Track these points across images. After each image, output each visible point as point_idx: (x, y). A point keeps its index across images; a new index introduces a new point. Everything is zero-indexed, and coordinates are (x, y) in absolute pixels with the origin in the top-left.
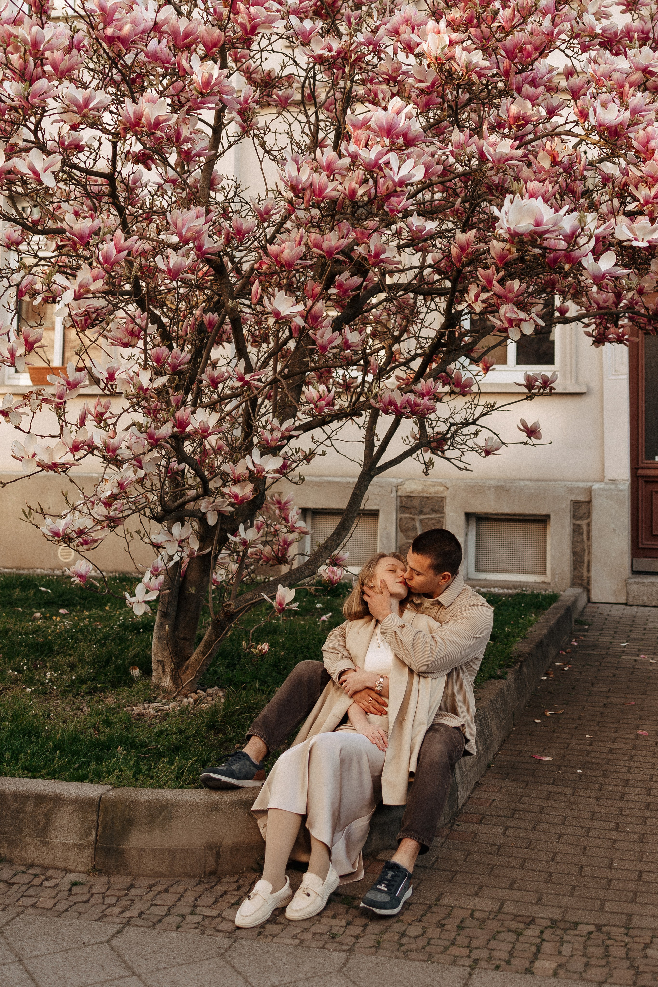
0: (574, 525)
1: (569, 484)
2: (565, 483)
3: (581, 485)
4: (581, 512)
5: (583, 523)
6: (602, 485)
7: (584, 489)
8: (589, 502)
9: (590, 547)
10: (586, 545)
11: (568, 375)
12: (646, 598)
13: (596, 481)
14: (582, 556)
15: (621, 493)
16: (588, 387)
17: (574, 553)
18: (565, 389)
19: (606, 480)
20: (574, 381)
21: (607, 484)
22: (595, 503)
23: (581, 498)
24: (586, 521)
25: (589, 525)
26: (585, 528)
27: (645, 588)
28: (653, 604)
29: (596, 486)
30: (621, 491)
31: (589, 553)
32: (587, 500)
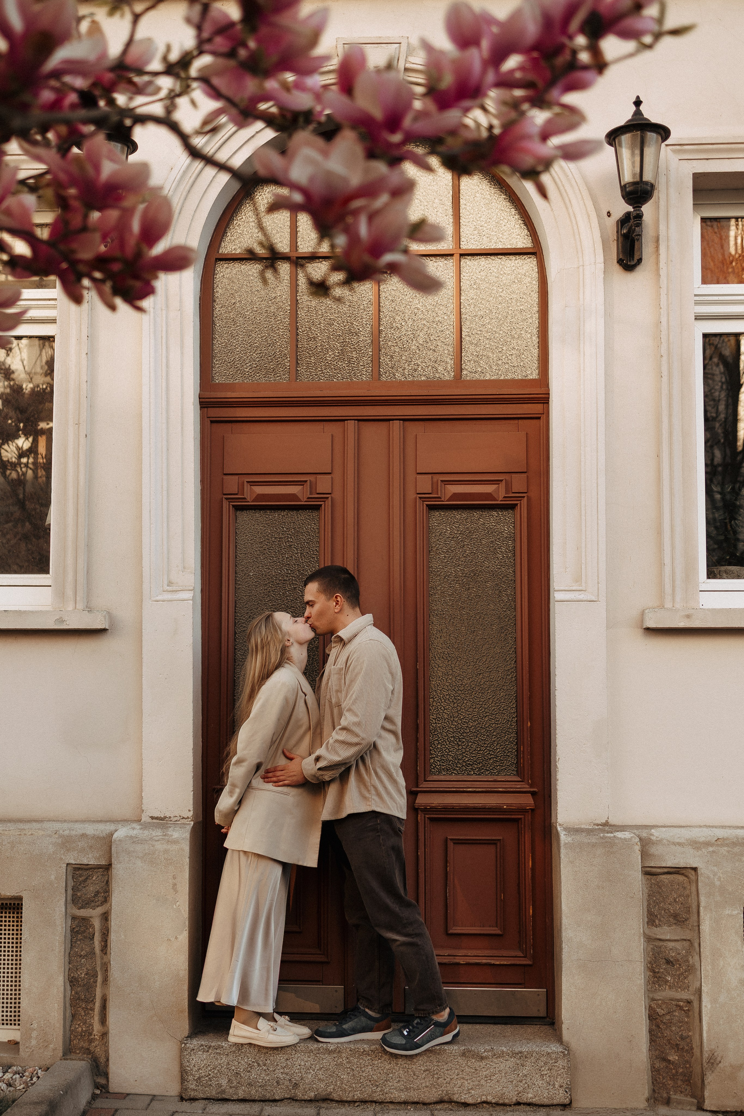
0: (74, 918)
1: (65, 829)
2: (57, 826)
3: (90, 829)
4: (91, 889)
5: (94, 914)
6: (135, 830)
7: (95, 838)
8: (108, 867)
9: (106, 968)
10: (99, 963)
11: (70, 592)
12: (224, 1082)
13: (125, 821)
14: (90, 988)
15: (175, 847)
16: (110, 616)
17: (72, 981)
18: (61, 621)
19: (145, 818)
20: (80, 606)
21: (145, 826)
22: (119, 870)
23: (90, 859)
24: (100, 910)
25: (106, 917)
26: (97, 923)
27: (224, 1059)
28: (241, 1094)
29: (121, 833)
30: (175, 842)
31: (105, 980)
32: (103, 862)
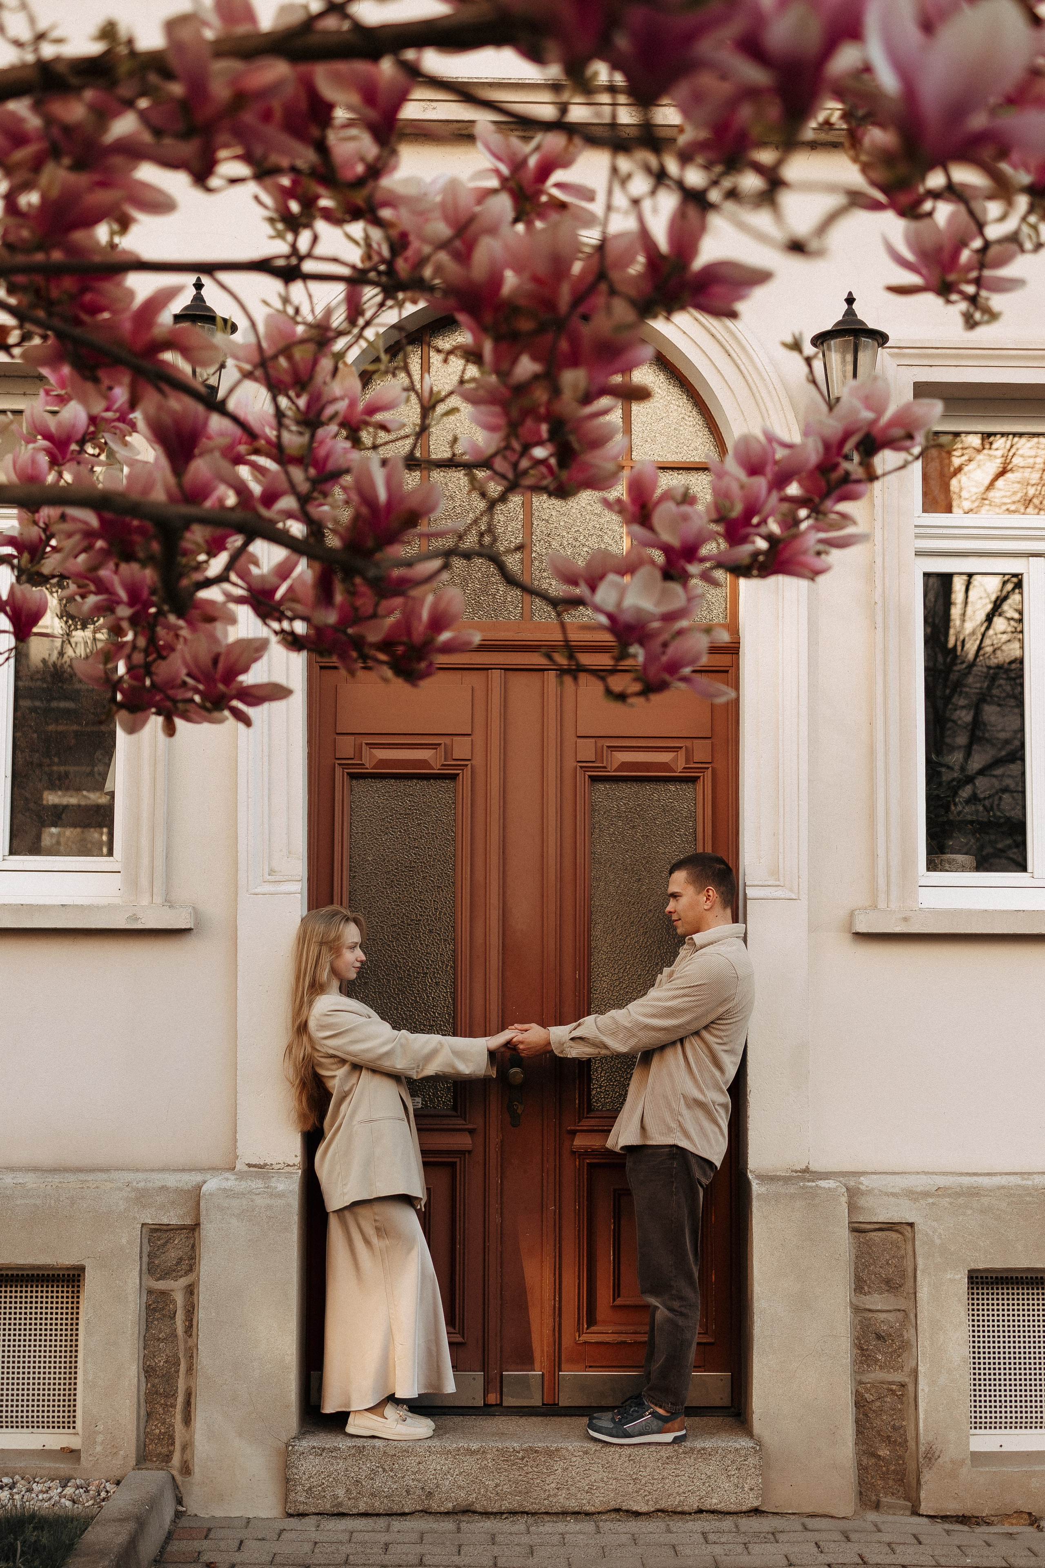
0: (150, 1292)
1: (139, 1180)
2: (129, 1176)
3: (172, 1180)
4: (172, 1255)
5: (176, 1287)
6: (229, 1182)
7: (178, 1191)
8: (194, 1228)
9: (191, 1356)
10: (182, 1347)
11: (144, 882)
12: (341, 1492)
13: (214, 1169)
14: (170, 1378)
15: (281, 1202)
16: (196, 913)
17: (149, 1371)
18: (135, 918)
19: (240, 1166)
20: (158, 900)
21: (241, 1176)
22: (209, 1231)
23: (172, 1217)
24: (183, 1282)
25: (191, 1291)
26: (179, 1298)
27: (341, 1465)
28: (362, 1507)
29: (212, 1185)
30: (281, 1195)
31: (190, 1369)
32: (188, 1222)
